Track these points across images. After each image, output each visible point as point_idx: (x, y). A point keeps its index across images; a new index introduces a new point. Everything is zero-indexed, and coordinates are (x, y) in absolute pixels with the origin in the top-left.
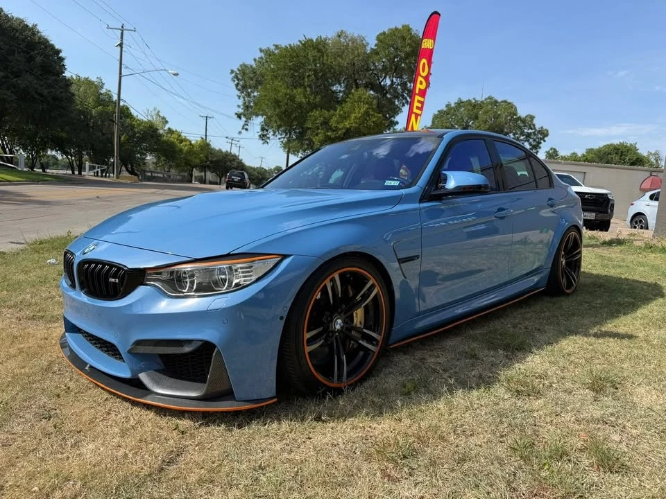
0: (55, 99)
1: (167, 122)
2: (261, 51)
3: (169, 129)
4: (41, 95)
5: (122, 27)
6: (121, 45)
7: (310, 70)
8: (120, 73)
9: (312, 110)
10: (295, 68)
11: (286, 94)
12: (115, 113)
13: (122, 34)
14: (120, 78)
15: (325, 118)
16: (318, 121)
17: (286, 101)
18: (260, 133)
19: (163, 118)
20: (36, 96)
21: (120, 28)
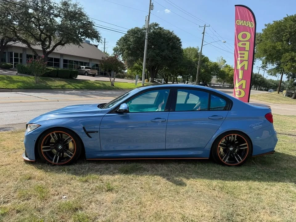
0: (174, 58)
1: (226, 62)
2: (266, 25)
3: (226, 65)
4: (170, 57)
5: (205, 25)
6: (203, 33)
7: (287, 32)
8: (202, 44)
9: (285, 53)
10: (278, 33)
11: (271, 46)
12: (198, 61)
13: (205, 28)
14: (202, 46)
15: (292, 56)
16: (287, 58)
17: (270, 50)
18: (262, 65)
19: (224, 60)
20: (168, 58)
21: (204, 26)
